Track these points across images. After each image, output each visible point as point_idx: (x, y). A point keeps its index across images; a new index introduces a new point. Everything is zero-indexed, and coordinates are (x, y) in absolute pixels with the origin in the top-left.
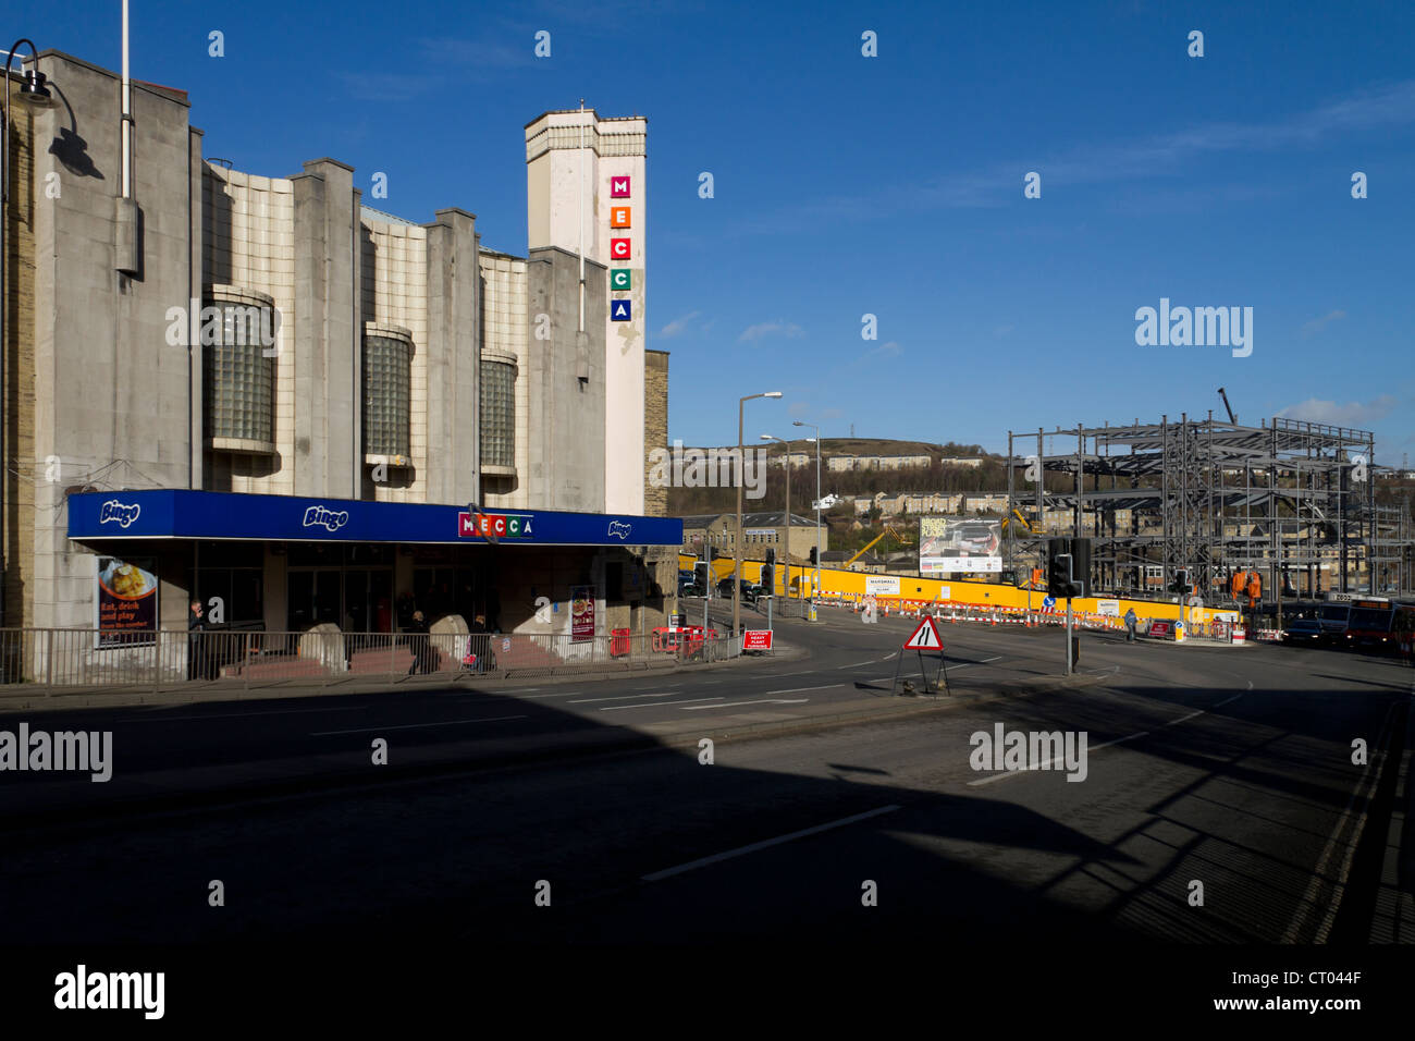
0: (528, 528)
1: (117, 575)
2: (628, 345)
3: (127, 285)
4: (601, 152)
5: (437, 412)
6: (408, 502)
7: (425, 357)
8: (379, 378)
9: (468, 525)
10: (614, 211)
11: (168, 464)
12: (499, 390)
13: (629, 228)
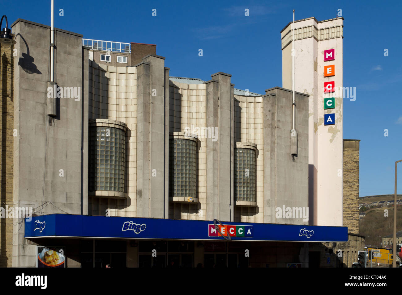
0: (249, 232)
1: (46, 255)
2: (333, 137)
3: (52, 121)
4: (319, 39)
5: (210, 175)
6: (197, 220)
7: (205, 148)
8: (180, 159)
9: (213, 230)
10: (326, 68)
11: (71, 203)
12: (246, 162)
13: (334, 76)
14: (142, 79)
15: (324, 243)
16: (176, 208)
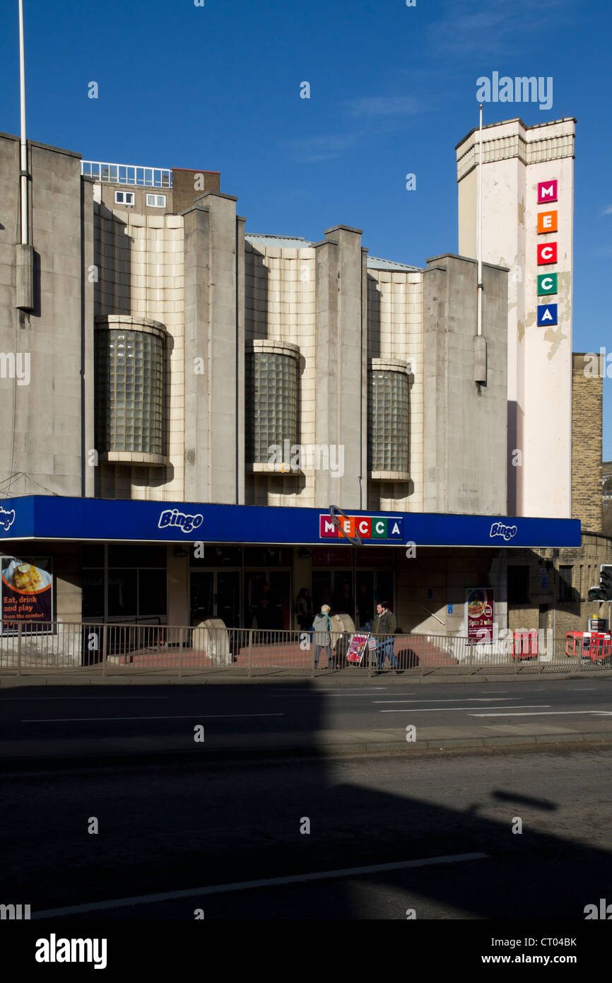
0: (396, 530)
1: (17, 572)
2: (554, 349)
3: (26, 320)
4: (528, 160)
5: (323, 421)
6: (298, 506)
7: (313, 370)
8: (266, 391)
9: (329, 527)
10: (541, 216)
11: (63, 476)
12: (390, 398)
13: (556, 231)
14: (194, 237)
15: (537, 550)
16: (258, 483)
